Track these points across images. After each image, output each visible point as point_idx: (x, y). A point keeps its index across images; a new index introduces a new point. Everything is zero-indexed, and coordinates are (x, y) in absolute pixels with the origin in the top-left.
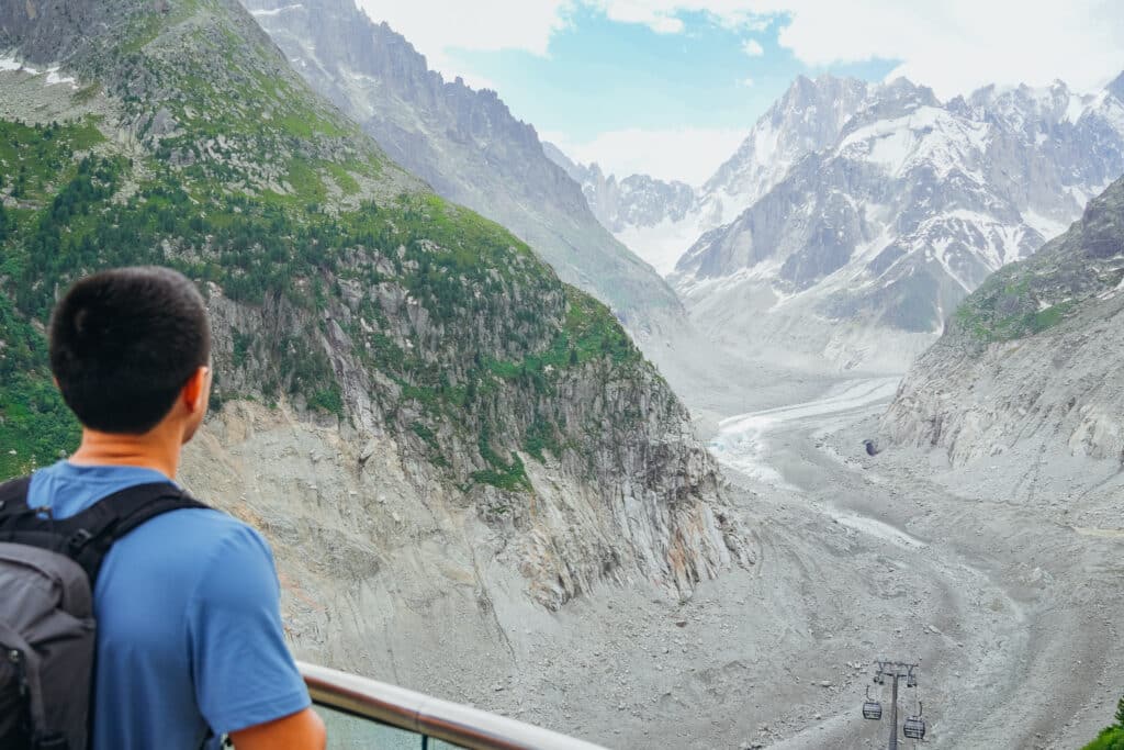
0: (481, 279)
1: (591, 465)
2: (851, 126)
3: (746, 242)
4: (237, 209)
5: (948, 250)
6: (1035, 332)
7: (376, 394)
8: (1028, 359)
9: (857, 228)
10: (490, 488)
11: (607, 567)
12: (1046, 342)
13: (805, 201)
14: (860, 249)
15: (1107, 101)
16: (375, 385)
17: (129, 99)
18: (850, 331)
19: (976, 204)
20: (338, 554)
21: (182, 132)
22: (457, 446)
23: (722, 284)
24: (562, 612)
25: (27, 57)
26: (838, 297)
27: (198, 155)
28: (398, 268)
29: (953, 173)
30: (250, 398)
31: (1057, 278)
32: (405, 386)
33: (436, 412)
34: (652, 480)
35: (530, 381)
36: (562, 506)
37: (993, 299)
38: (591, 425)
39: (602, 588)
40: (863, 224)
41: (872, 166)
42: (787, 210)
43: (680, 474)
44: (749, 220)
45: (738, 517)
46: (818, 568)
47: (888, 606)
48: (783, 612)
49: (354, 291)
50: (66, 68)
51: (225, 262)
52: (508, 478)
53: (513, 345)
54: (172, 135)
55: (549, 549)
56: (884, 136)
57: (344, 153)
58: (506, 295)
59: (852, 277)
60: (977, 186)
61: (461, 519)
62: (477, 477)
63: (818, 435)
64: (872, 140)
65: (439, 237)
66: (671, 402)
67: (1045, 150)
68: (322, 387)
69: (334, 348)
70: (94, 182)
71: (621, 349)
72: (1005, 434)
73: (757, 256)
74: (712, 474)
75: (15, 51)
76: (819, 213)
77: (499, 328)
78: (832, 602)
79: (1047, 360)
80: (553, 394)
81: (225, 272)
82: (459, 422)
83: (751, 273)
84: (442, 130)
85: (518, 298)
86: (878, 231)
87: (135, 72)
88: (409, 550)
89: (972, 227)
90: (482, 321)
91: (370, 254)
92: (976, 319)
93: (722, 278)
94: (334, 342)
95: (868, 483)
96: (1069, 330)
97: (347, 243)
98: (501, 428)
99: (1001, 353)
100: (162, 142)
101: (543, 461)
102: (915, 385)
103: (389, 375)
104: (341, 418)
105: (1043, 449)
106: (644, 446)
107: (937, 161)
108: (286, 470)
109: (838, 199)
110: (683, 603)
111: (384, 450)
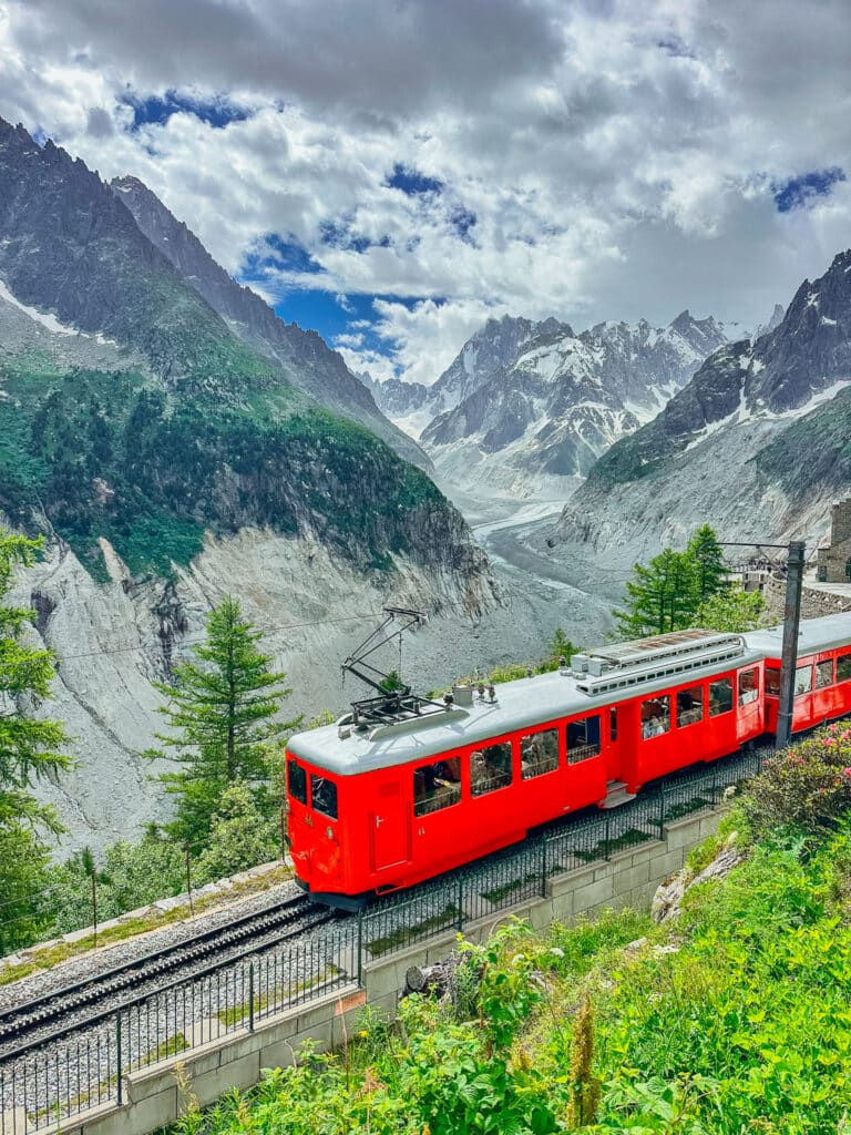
0: (362, 458)
1: (425, 557)
2: (525, 349)
3: (463, 422)
4: (228, 421)
5: (582, 426)
6: (640, 477)
7: (314, 522)
8: (636, 493)
9: (528, 413)
10: (377, 570)
11: (437, 610)
12: (647, 483)
13: (497, 397)
14: (530, 426)
15: (671, 333)
16: (313, 517)
17: (154, 355)
18: (526, 476)
19: (597, 398)
20: (306, 606)
21: (189, 375)
22: (358, 549)
23: (449, 449)
24: (418, 633)
25: (82, 327)
26: (519, 455)
27: (200, 388)
28: (319, 453)
29: (584, 379)
30: (251, 526)
31: (651, 446)
32: (329, 518)
33: (346, 531)
34: (456, 564)
35: (391, 513)
36: (413, 578)
37: (616, 459)
38: (424, 536)
39: (436, 620)
40: (532, 412)
41: (537, 375)
42: (487, 402)
43: (469, 560)
44: (463, 409)
45: (499, 582)
46: (541, 608)
47: (578, 625)
48: (525, 630)
49: (297, 466)
50: (107, 335)
51: (230, 452)
52: (385, 565)
53: (381, 494)
54: (183, 377)
55: (409, 602)
56: (543, 357)
57: (273, 385)
58: (376, 466)
59: (526, 444)
60: (598, 387)
61: (363, 586)
62: (370, 565)
63: (520, 537)
64: (536, 359)
65: (336, 434)
66: (463, 522)
67: (636, 363)
68: (287, 519)
69: (291, 499)
70: (150, 406)
71: (435, 495)
72: (625, 534)
73: (469, 431)
74: (485, 560)
75: (73, 323)
76: (505, 405)
77: (373, 485)
78: (548, 624)
79: (647, 493)
80: (403, 520)
81: (231, 457)
82: (358, 536)
83: (466, 441)
84: (288, 357)
85: (382, 468)
86: (541, 416)
87: (155, 338)
88: (339, 603)
89: (595, 412)
90: (365, 481)
91: (303, 445)
92: (607, 470)
93: (449, 444)
94: (289, 495)
95: (553, 563)
96: (659, 476)
97: (290, 440)
98: (379, 539)
99: (621, 489)
100: (178, 381)
101: (401, 556)
102: (573, 508)
103: (320, 512)
104: (299, 535)
105: (646, 542)
106: (451, 546)
107: (575, 372)
108: (275, 563)
109: (517, 396)
110: (475, 627)
111: (321, 552)
